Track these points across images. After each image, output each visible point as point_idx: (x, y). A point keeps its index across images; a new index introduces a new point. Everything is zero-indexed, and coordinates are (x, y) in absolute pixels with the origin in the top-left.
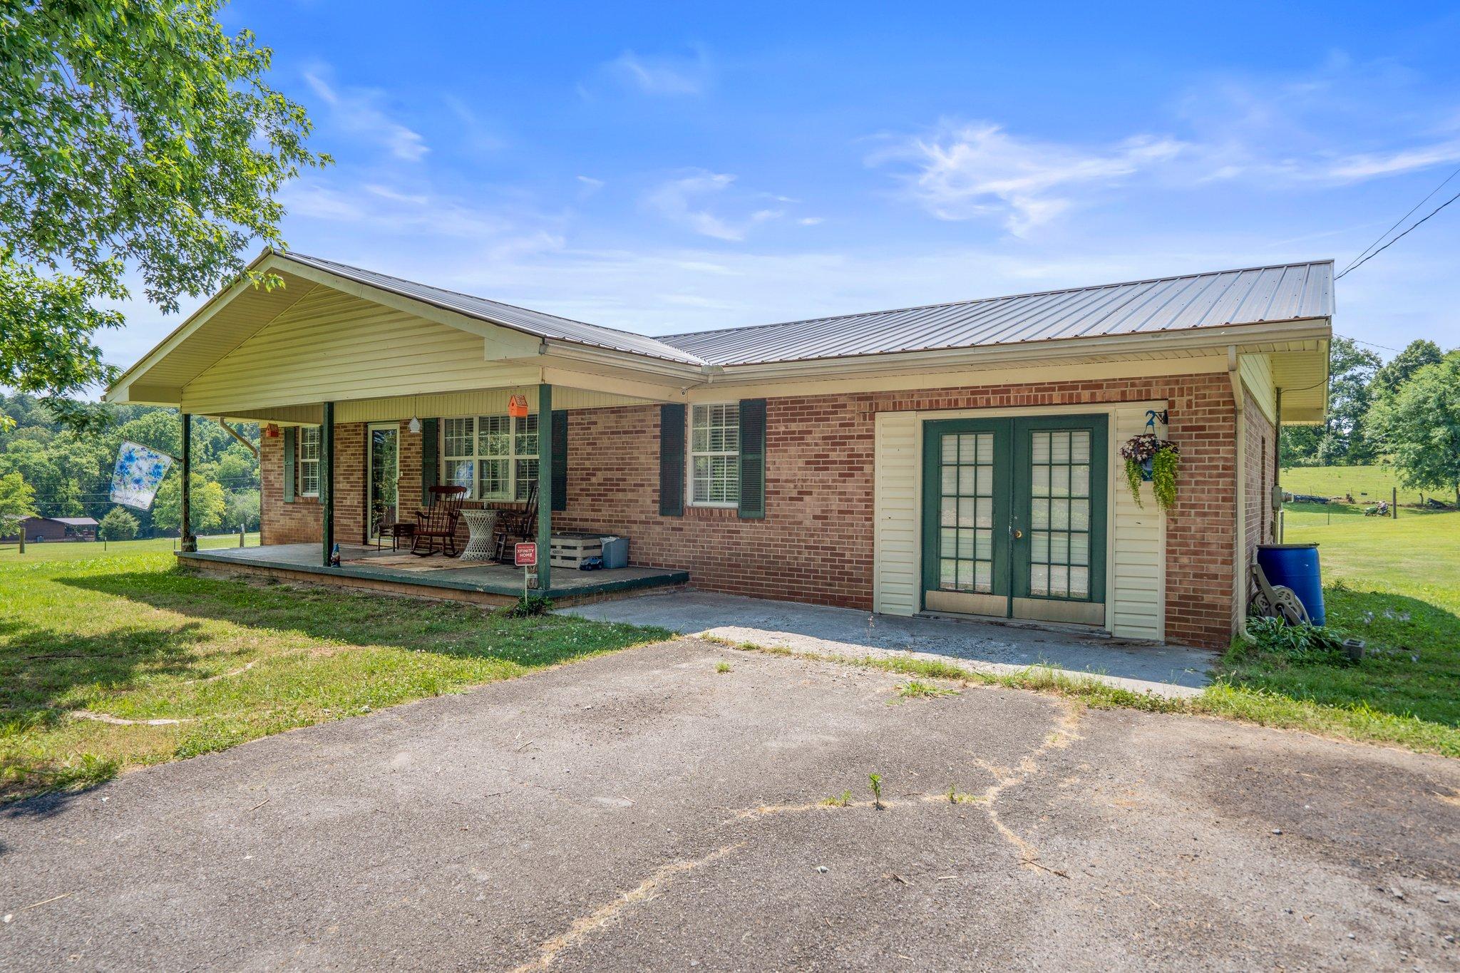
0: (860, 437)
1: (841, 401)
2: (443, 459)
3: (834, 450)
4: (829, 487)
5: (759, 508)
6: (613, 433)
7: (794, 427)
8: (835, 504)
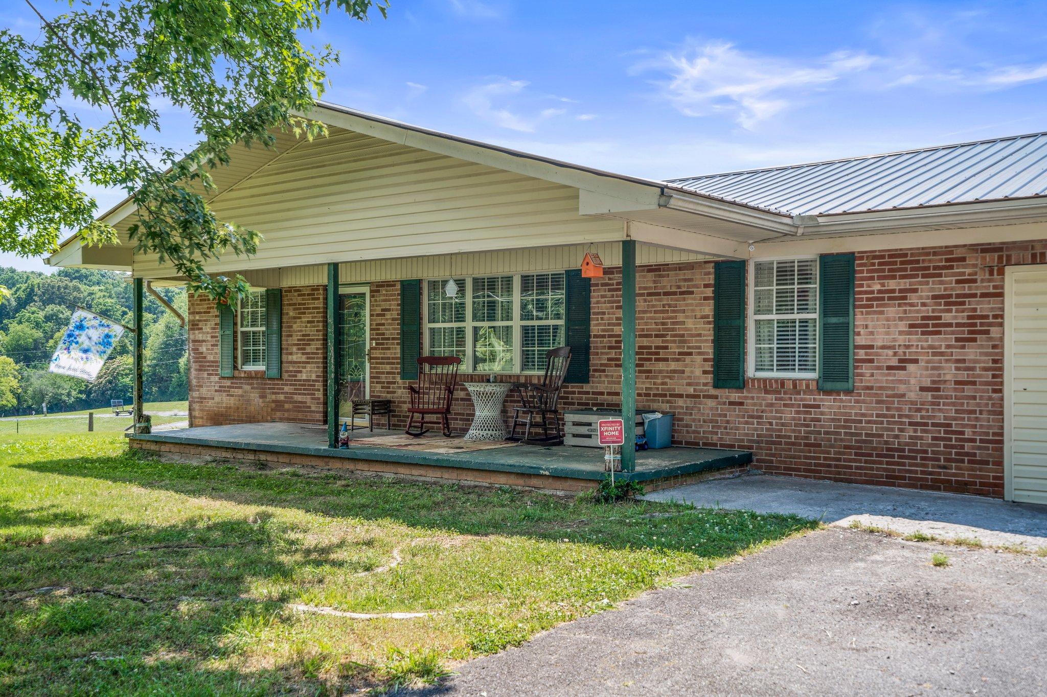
0: (983, 295)
1: (958, 254)
2: (427, 326)
3: (950, 311)
4: (942, 354)
5: (847, 379)
6: (650, 294)
7: (892, 284)
8: (950, 373)
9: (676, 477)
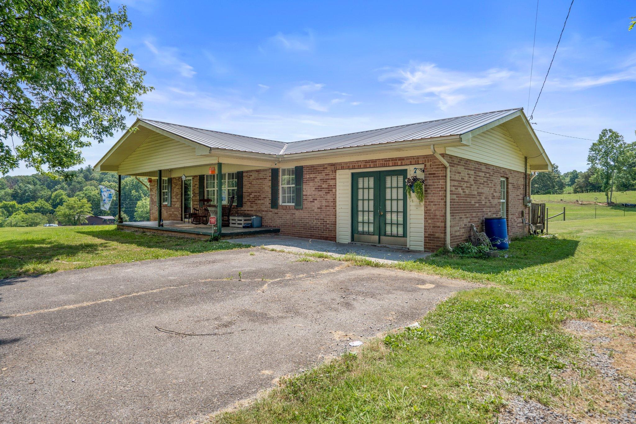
0: (331, 179)
1: (326, 166)
2: (206, 189)
3: (324, 184)
4: (322, 197)
5: (300, 205)
6: (257, 179)
7: (312, 176)
8: (324, 203)
9: (242, 235)
